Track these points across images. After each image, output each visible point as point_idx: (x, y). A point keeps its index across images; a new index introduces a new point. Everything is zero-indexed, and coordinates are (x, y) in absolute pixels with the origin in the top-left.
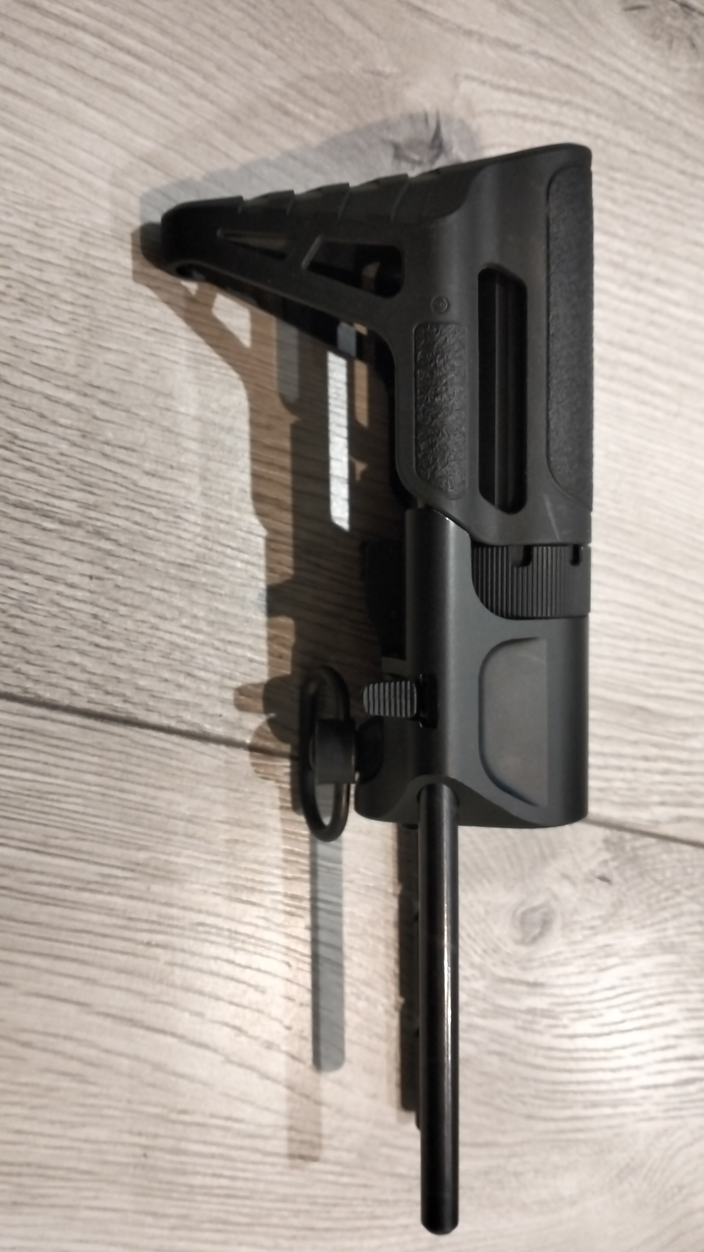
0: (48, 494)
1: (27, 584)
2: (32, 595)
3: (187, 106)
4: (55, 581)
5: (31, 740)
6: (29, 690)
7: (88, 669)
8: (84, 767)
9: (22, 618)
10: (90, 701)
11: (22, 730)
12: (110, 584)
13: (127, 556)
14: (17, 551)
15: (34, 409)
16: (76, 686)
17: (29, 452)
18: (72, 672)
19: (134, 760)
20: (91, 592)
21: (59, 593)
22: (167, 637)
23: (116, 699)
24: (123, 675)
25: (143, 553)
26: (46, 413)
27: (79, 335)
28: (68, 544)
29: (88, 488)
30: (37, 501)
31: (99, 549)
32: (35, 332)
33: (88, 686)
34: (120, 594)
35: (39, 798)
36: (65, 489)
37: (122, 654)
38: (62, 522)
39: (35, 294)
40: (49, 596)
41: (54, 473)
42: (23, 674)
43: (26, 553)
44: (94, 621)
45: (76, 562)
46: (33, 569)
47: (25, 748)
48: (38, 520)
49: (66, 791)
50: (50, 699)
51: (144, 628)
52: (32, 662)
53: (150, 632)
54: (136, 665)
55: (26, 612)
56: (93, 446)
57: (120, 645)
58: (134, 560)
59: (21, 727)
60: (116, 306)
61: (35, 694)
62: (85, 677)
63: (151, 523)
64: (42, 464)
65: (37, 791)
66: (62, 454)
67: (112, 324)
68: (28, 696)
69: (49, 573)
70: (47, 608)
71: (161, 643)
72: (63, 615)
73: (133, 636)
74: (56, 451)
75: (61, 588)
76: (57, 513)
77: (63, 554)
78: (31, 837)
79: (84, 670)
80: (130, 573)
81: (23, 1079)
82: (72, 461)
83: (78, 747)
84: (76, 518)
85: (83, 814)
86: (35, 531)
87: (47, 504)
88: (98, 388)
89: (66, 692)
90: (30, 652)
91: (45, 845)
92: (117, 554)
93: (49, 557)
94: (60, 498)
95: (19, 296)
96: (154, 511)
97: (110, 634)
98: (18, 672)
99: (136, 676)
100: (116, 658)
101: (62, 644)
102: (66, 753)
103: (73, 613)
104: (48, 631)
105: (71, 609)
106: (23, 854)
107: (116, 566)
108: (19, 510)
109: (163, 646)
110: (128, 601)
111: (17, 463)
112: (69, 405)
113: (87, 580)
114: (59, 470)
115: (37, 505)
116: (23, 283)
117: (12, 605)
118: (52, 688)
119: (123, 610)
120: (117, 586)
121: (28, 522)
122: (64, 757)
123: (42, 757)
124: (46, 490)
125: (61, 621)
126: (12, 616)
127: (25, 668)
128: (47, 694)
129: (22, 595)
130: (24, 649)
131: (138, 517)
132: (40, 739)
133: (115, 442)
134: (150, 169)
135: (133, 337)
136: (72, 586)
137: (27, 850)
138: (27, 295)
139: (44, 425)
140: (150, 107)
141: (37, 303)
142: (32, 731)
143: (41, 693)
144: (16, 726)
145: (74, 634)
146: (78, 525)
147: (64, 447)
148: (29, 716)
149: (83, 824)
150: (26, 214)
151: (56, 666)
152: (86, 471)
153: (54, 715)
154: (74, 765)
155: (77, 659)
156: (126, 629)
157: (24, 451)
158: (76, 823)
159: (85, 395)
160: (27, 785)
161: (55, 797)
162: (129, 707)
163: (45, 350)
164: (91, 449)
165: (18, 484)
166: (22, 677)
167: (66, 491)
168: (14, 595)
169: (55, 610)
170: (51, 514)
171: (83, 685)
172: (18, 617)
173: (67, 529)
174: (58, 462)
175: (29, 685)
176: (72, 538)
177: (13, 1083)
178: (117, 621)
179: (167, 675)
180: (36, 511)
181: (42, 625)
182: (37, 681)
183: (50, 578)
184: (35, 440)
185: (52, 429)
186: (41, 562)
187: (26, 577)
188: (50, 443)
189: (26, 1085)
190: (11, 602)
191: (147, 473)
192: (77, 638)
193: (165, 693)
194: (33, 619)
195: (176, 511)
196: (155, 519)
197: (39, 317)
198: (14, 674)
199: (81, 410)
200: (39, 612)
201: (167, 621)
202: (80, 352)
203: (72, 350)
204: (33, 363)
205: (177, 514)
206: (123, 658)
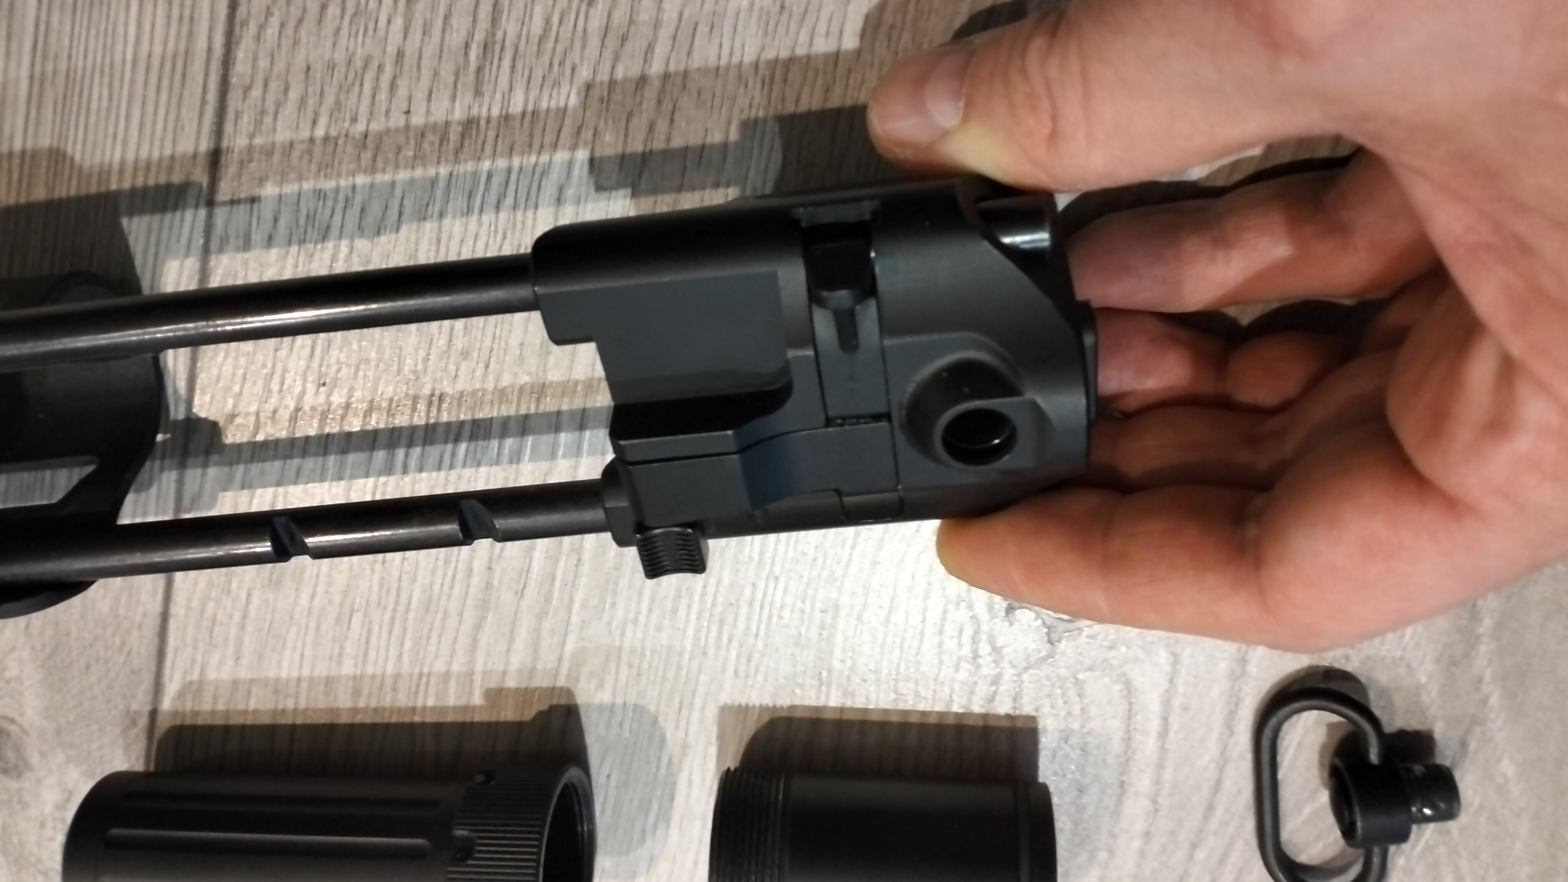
0: (517, 49)
1: (389, 22)
2: (375, 30)
4: (397, 61)
5: (179, 34)
6: (245, 29)
7: (281, 110)
8: (150, 108)
9: (342, 17)
10: (238, 116)
11: (192, 20)
14: (433, 9)
15: (633, 28)
16: (256, 93)
17: (572, 23)
18: (275, 89)
20: (388, 112)
21: (380, 68)
23: (244, 149)
26: (628, 47)
27: (742, 91)
28: (451, 79)
32: (740, 27)
33: (259, 110)
35: (104, 46)
36: (526, 74)
38: (479, 70)
39: (793, 27)
40: (377, 53)
41: (546, 59)
42: (266, 18)
43: (431, 20)
44: (348, 117)
45: (427, 92)
46: (411, 30)
47: (168, 25)
48: (479, 36)
49: (116, 83)
50: (235, 58)
52: (284, 33)
55: (351, 22)
59: (196, 17)
61: (241, 37)
62: (270, 106)
63: (492, 197)
64: (556, 41)
65: (113, 43)
66: (573, 69)
67: (763, 139)
68: (237, 27)
69: (408, 53)
70: (359, 51)
71: (328, 212)
72: (351, 75)
74: (577, 60)
75: (389, 69)
76: (492, 63)
77: (436, 73)
79: (278, 105)
82: (566, 83)
83: (175, 99)
84: (487, 88)
85: (88, 109)
86: (463, 33)
87: (502, 49)
88: (672, 120)
89: (248, 81)
90: (297, 29)
91: (42, 55)
92: (444, 147)
93: (429, 50)
94: (513, 68)
95: (787, 4)
96: (510, 197)
97: (334, 141)
98: (269, 11)
100: (301, 150)
101: (311, 73)
102: (165, 83)
103: (357, 88)
104: (328, 52)
105: (362, 84)
107: (426, 147)
108: (490, 9)
109: (324, 216)
111: (554, 5)
112: (643, 77)
113: (403, 106)
114: (551, 65)
115: (499, 35)
116: (806, 10)
118: (251, 61)
119: (368, 159)
120: (399, 150)
121: (475, 21)
122: (160, 79)
123: (157, 48)
124: (522, 46)
125: (343, 71)
127: (275, 22)
128: (241, 54)
129: (374, 16)
130: (300, 21)
131: (497, 180)
132: (182, 45)
133: (596, 143)
135: (748, 169)
136: (393, 86)
137: (36, 33)
138: (790, 15)
139: (612, 42)
141: (781, 30)
142: (190, 34)
143: (243, 45)
144: (196, 13)
145: (327, 90)
146: (478, 92)
147: (585, 70)
148: (211, 30)
149: (75, 108)
150: (905, 13)
151: (281, 66)
154: (151, 95)
155: (293, 95)
157: (573, 16)
158: (76, 98)
159: (659, 102)
160: (121, 29)
162: (232, 170)
163: (716, 42)
164: (584, 111)
165: (526, 7)
166: (262, 18)
167: (523, 75)
169: (358, 61)
170: (489, 55)
171: (259, 103)
172: (343, 11)
173: (471, 79)
174: (561, 64)
175: (253, 28)
176: (459, 86)
181: (334, 44)
182: (258, 38)
183: (400, 54)
184: (589, 32)
185: (608, 54)
186: (422, 41)
187: (399, 21)
188: (587, 51)
192: (322, 93)
193: (259, 218)
194: (342, 32)
195: (513, 233)
196: (499, 202)
197: (760, 33)
198: (264, 7)
199: (639, 94)
200: (352, 40)
201: (357, 221)
202: (718, 92)
203: (720, 82)
204: (696, 24)
205: (509, 235)
206: (301, 159)
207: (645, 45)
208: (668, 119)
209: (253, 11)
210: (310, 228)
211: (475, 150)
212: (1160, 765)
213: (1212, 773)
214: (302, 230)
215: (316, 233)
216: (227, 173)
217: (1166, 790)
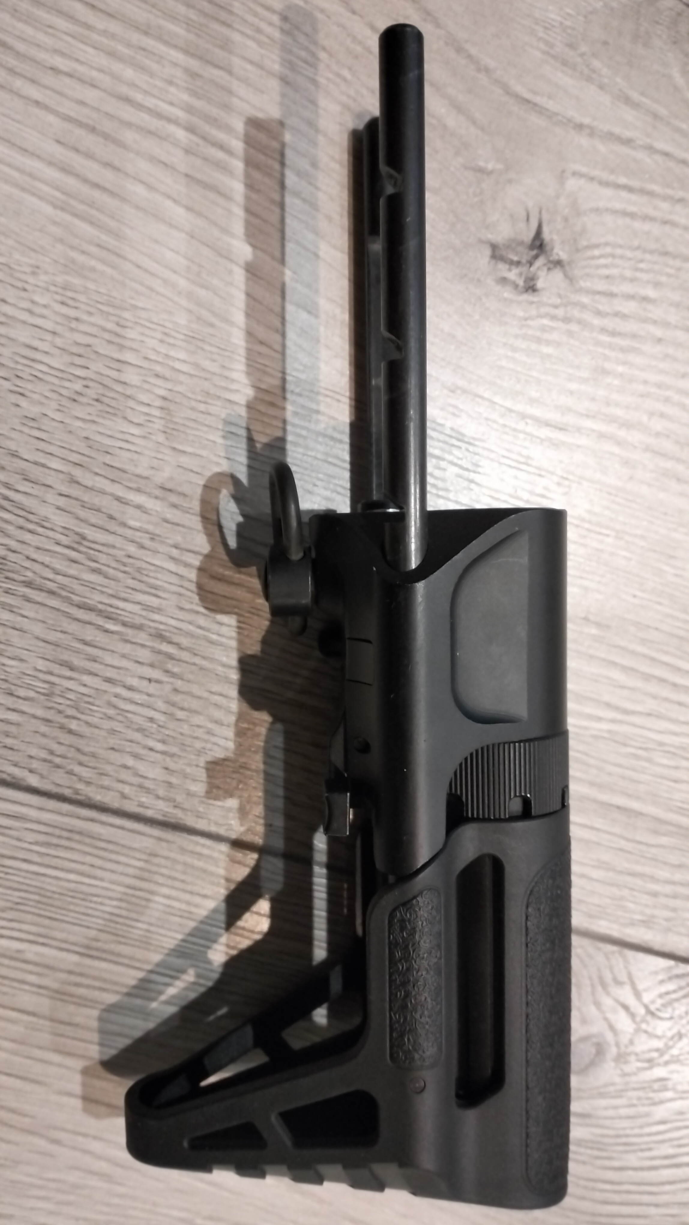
0: (112, 596)
1: (85, 685)
2: (90, 696)
4: (113, 683)
5: (80, 842)
6: (80, 792)
7: (141, 773)
9: (79, 719)
10: (141, 805)
11: (70, 831)
12: (168, 688)
13: (187, 659)
14: (78, 652)
15: (104, 510)
16: (127, 789)
17: (96, 553)
18: (125, 775)
20: (149, 695)
21: (116, 696)
23: (166, 804)
24: (175, 781)
25: (204, 658)
26: (117, 515)
27: (153, 437)
28: (129, 646)
29: (153, 591)
30: (101, 603)
31: (159, 652)
32: (109, 433)
33: (139, 789)
34: (178, 698)
35: (83, 900)
36: (130, 591)
37: (176, 759)
38: (124, 624)
39: (112, 394)
40: (106, 697)
41: (120, 575)
42: (75, 775)
43: (87, 655)
44: (149, 724)
45: (137, 665)
46: (92, 670)
47: (72, 849)
48: (100, 621)
49: (110, 894)
50: (100, 802)
51: (199, 733)
52: (86, 763)
53: (206, 737)
55: (83, 713)
56: (162, 548)
57: (175, 750)
58: (194, 664)
59: (69, 828)
60: (193, 409)
61: (86, 796)
62: (136, 780)
64: (108, 566)
65: (81, 893)
66: (129, 557)
67: (188, 427)
68: (79, 797)
69: (108, 675)
70: (103, 710)
71: (216, 748)
72: (120, 718)
73: (188, 741)
74: (123, 553)
75: (119, 690)
76: (120, 615)
77: (124, 656)
78: (72, 938)
79: (137, 774)
80: (190, 677)
82: (138, 564)
83: (125, 851)
84: (138, 621)
85: (127, 918)
86: (97, 632)
87: (111, 606)
88: (170, 490)
89: (117, 794)
90: (84, 754)
92: (177, 657)
93: (109, 659)
94: (125, 600)
95: (95, 397)
97: (166, 738)
98: (70, 773)
99: (188, 781)
100: (169, 763)
101: (116, 747)
102: (113, 857)
103: (129, 715)
104: (103, 733)
105: (127, 711)
106: (64, 955)
107: (176, 670)
108: (82, 611)
110: (186, 705)
111: (83, 564)
112: (139, 507)
113: (145, 683)
114: (125, 572)
115: (100, 606)
116: (100, 383)
117: (68, 706)
118: (103, 790)
119: (180, 714)
120: (176, 690)
121: (90, 623)
122: (110, 860)
123: (88, 859)
124: (110, 592)
125: (117, 723)
126: (68, 717)
127: (77, 769)
128: (98, 797)
129: (79, 696)
130: (78, 750)
132: (88, 840)
133: (183, 546)
135: (208, 440)
136: (130, 688)
137: (68, 951)
138: (103, 395)
139: (112, 526)
141: (113, 403)
142: (80, 833)
143: (92, 795)
144: (64, 827)
145: (129, 738)
146: (140, 628)
147: (132, 549)
148: (79, 818)
149: (125, 928)
150: (108, 314)
151: (109, 769)
152: (151, 574)
153: (104, 817)
154: (120, 868)
155: (130, 762)
156: (182, 734)
157: (92, 552)
158: (118, 926)
160: (72, 886)
161: (99, 900)
162: (179, 813)
163: (118, 451)
164: (159, 552)
165: (82, 585)
166: (75, 778)
167: (130, 594)
168: (72, 696)
169: (111, 712)
170: (114, 616)
171: (134, 788)
172: (74, 718)
173: (130, 632)
174: (125, 565)
175: (80, 786)
176: (134, 640)
178: (172, 725)
180: (100, 612)
181: (97, 727)
182: (88, 783)
183: (109, 680)
184: (103, 541)
185: (121, 530)
186: (101, 663)
187: (86, 678)
188: (118, 545)
190: (68, 702)
192: (131, 741)
194: (90, 721)
197: (114, 418)
198: (65, 775)
199: (150, 512)
200: (96, 714)
202: (154, 454)
203: (146, 452)
204: (105, 464)
206: (176, 762)
207: (116, 503)
208: (169, 493)
209: (68, 785)
211: (181, 635)
212: (651, 194)
213: (659, 158)
216: (181, 819)
217: (669, 192)
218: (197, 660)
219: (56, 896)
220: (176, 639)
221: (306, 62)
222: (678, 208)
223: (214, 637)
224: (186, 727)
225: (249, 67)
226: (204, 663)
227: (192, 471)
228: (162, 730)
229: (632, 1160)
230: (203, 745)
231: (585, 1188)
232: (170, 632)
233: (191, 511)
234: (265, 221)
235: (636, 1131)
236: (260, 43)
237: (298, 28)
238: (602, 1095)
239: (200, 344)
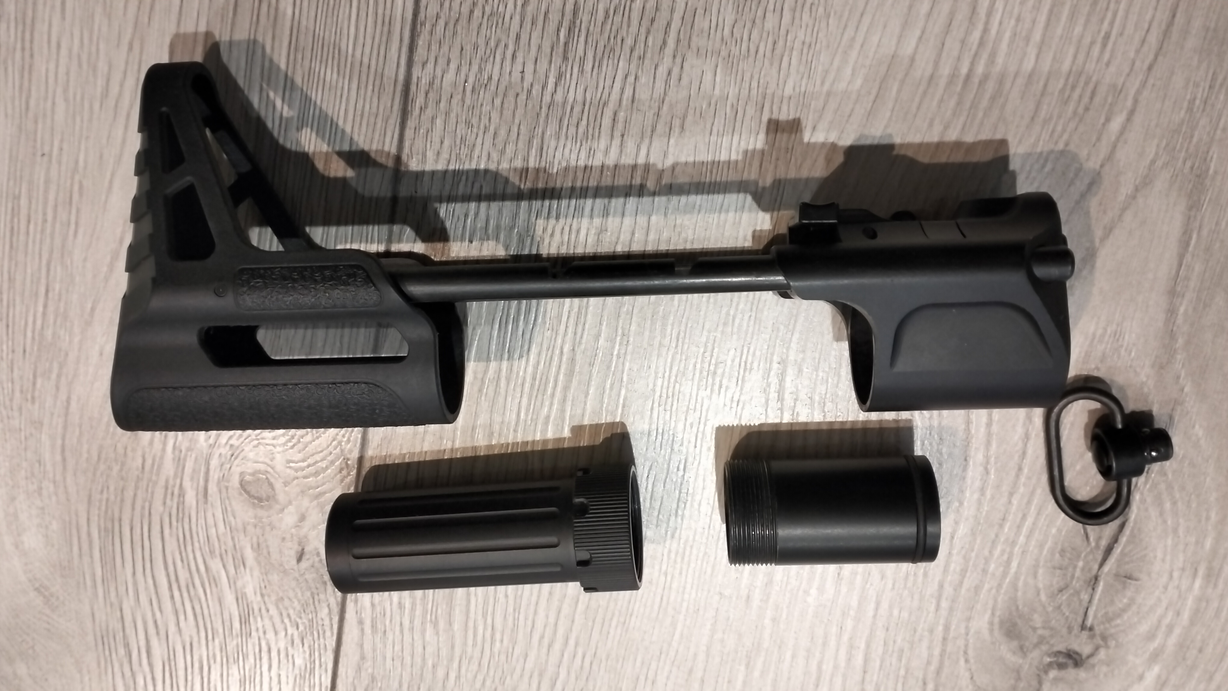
0: (588, 31)
1: (511, 18)
2: (503, 24)
3: (931, 125)
4: (516, 42)
5: (382, 32)
6: (423, 27)
7: (445, 75)
8: (364, 78)
9: (483, 17)
10: (419, 79)
11: (390, 23)
12: (518, 88)
13: (544, 102)
14: (538, 9)
15: (658, 14)
16: (430, 66)
17: (621, 12)
18: (442, 62)
19: (372, 120)
20: (510, 73)
21: (506, 46)
22: (479, 140)
23: (423, 101)
24: (443, 105)
25: (547, 116)
26: (655, 25)
27: (724, 47)
28: (549, 50)
29: (597, 64)
30: (581, 22)
31: (547, 77)
32: (722, 10)
33: (432, 76)
34: (511, 98)
35: (335, 41)
36: (594, 45)
37: (460, 104)
38: (566, 44)
39: (753, 7)
40: (504, 38)
41: (606, 35)
42: (437, 21)
43: (537, 16)
44: (486, 77)
45: (534, 59)
46: (525, 23)
47: (375, 27)
48: (566, 24)
49: (342, 64)
50: (417, 45)
51: (484, 120)
52: (447, 28)
53: (482, 126)
54: (453, 115)
55: (488, 20)
56: (633, 66)
57: (468, 101)
58: (541, 108)
59: (393, 22)
60: (752, 77)
61: (421, 32)
62: (439, 73)
63: (574, 121)
64: (612, 24)
65: (340, 39)
66: (623, 41)
67: (736, 75)
68: (419, 26)
69: (523, 36)
70: (493, 37)
71: (474, 136)
72: (488, 51)
73: (477, 112)
74: (625, 35)
75: (511, 48)
76: (573, 40)
78: (302, 37)
79: (444, 72)
80: (530, 106)
81: (102, 46)
82: (618, 49)
83: (379, 72)
84: (571, 56)
86: (556, 22)
87: (580, 31)
88: (682, 67)
89: (425, 58)
90: (455, 26)
91: (296, 49)
92: (545, 93)
93: (536, 35)
94: (586, 41)
96: (584, 122)
97: (477, 92)
98: (438, 17)
99: (443, 116)
100: (457, 98)
101: (464, 51)
103: (492, 59)
104: (474, 39)
105: (494, 57)
106: (287, 32)
107: (534, 92)
108: (572, 7)
109: (471, 138)
110: (506, 106)
112: (665, 43)
113: (520, 68)
114: (609, 38)
115: (578, 22)
117: (493, 7)
118: (427, 46)
119: (498, 102)
120: (517, 95)
121: (563, 15)
123: (369, 41)
124: (591, 28)
125: (483, 50)
126: (484, 7)
127: (441, 23)
128: (421, 42)
129: (502, 15)
130: (457, 20)
131: (578, 109)
132: (384, 39)
133: (637, 84)
134: (872, 97)
135: (728, 93)
136: (514, 56)
139: (645, 23)
140: (925, 93)
141: (747, 9)
142: (389, 32)
143: (422, 37)
144: (393, 18)
145: (473, 61)
146: (565, 58)
147: (629, 42)
148: (402, 29)
149: (316, 80)
151: (445, 48)
152: (610, 61)
153: (405, 49)
155: (453, 66)
156: (482, 105)
157: (622, 9)
158: (316, 74)
159: (674, 57)
160: (345, 31)
161: (336, 56)
162: (416, 112)
163: (708, 19)
164: (629, 65)
166: (434, 20)
168: (501, 8)
169: (492, 44)
170: (572, 35)
171: (432, 72)
172: (483, 13)
173: (561, 50)
174: (615, 37)
175: (428, 26)
176: (554, 54)
177: (98, 39)
178: (489, 97)
179: (447, 143)
180: (573, 23)
181: (478, 33)
182: (432, 33)
183: (518, 37)
184: (632, 17)
185: (643, 30)
186: (531, 29)
187: (517, 18)
188: (630, 29)
189: (98, 50)
190: (496, 6)
191: (615, 114)
192: (470, 63)
193: (431, 142)
194: (482, 26)
195: (587, 142)
196: (578, 124)
197: (734, 12)
198: (435, 13)
199: (662, 53)
200: (489, 31)
201: (492, 140)
202: (710, 49)
203: (710, 43)
204: (696, 9)
205: (584, 143)
206: (458, 104)
207: (665, 23)
208: (680, 66)
209: (428, 16)
210: (463, 146)
211: (564, 93)
212: (988, 443)
214: (458, 148)
215: (466, 149)
216: (412, 114)
217: (992, 460)
218: (544, 110)
219: (335, 19)
220: (560, 90)
221: (1053, 131)
222: (981, 469)
223: (566, 122)
224: (488, 108)
225: (1042, 83)
226: (543, 114)
227: (701, 82)
228: (483, 89)
229: (171, 545)
230: (475, 125)
231: (143, 508)
232: (564, 84)
233: (668, 86)
234: (915, 116)
235: (196, 545)
236: (1062, 91)
237: (1081, 120)
238: (225, 511)
239: (806, 76)
